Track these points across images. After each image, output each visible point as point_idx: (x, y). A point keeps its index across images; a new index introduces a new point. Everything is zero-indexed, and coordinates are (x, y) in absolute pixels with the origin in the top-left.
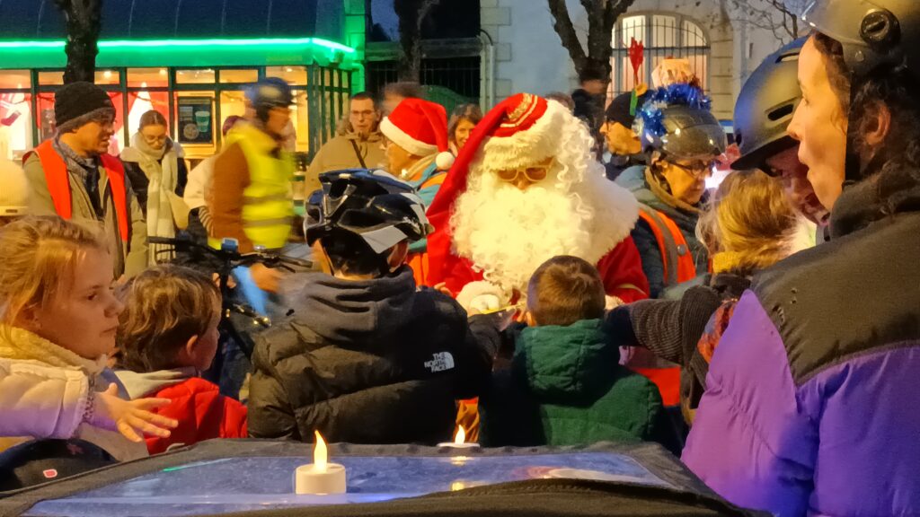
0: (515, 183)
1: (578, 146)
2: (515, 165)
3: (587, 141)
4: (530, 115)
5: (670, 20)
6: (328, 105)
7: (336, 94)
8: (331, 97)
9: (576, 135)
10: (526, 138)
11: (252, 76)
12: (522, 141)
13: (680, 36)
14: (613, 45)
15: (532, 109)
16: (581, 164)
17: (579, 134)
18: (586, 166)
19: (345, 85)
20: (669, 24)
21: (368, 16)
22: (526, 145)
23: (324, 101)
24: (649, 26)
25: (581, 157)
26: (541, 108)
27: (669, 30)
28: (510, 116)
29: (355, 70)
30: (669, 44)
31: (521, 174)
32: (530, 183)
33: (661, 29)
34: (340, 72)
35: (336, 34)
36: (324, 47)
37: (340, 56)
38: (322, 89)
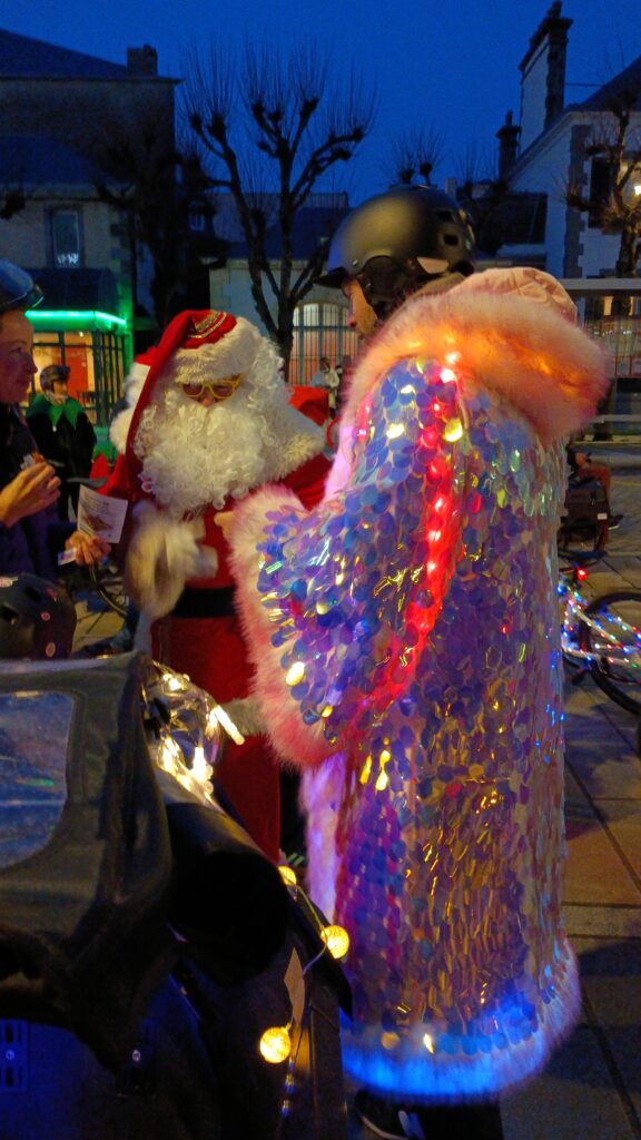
0: (200, 400)
1: (268, 365)
2: (200, 380)
3: (276, 361)
4: (218, 328)
5: (334, 308)
6: (108, 359)
7: (113, 352)
8: (110, 354)
9: (265, 354)
10: (213, 352)
11: (55, 338)
12: (209, 355)
13: (341, 319)
14: (296, 322)
15: (220, 323)
16: (271, 384)
17: (268, 354)
18: (276, 386)
19: (120, 346)
20: (333, 310)
21: (135, 300)
22: (212, 359)
23: (105, 356)
24: (321, 312)
25: (270, 378)
26: (230, 324)
27: (333, 315)
28: (197, 327)
29: (128, 336)
30: (333, 324)
31: (207, 389)
32: (217, 400)
33: (328, 315)
34: (116, 338)
35: (113, 311)
36: (105, 319)
37: (115, 326)
38: (103, 348)
